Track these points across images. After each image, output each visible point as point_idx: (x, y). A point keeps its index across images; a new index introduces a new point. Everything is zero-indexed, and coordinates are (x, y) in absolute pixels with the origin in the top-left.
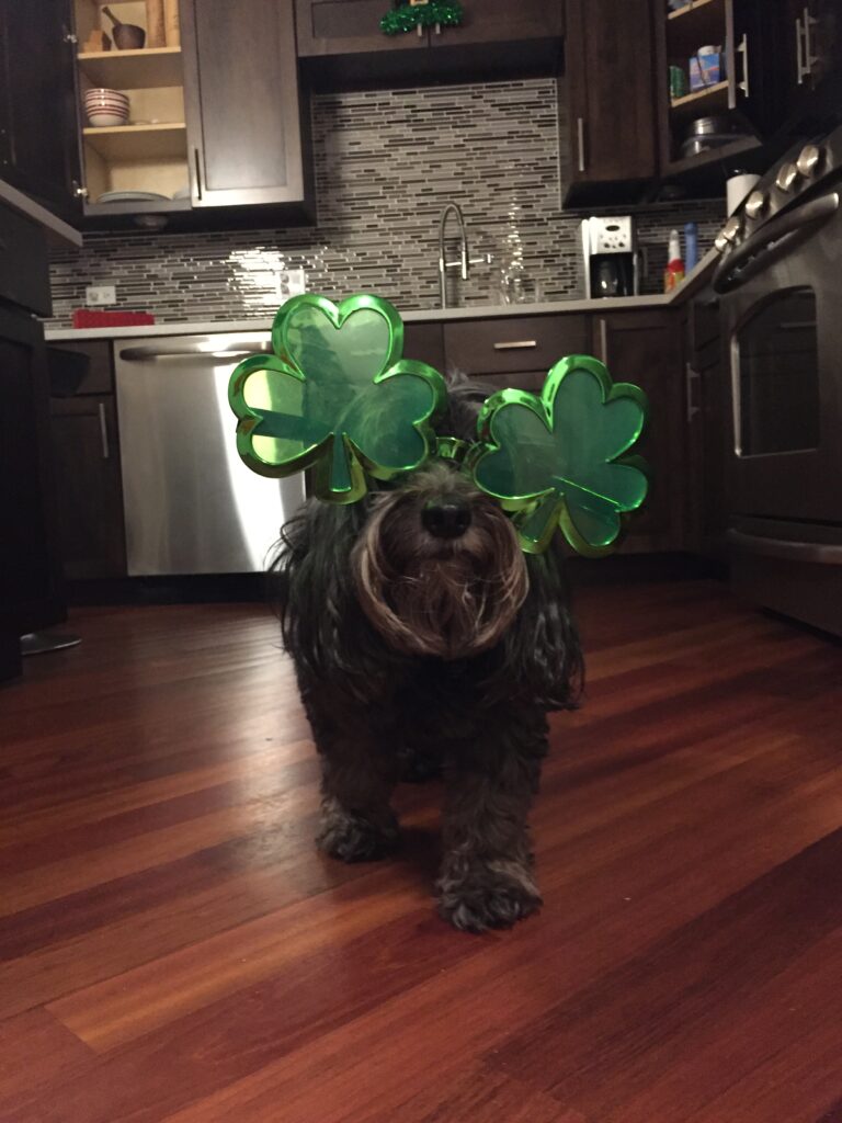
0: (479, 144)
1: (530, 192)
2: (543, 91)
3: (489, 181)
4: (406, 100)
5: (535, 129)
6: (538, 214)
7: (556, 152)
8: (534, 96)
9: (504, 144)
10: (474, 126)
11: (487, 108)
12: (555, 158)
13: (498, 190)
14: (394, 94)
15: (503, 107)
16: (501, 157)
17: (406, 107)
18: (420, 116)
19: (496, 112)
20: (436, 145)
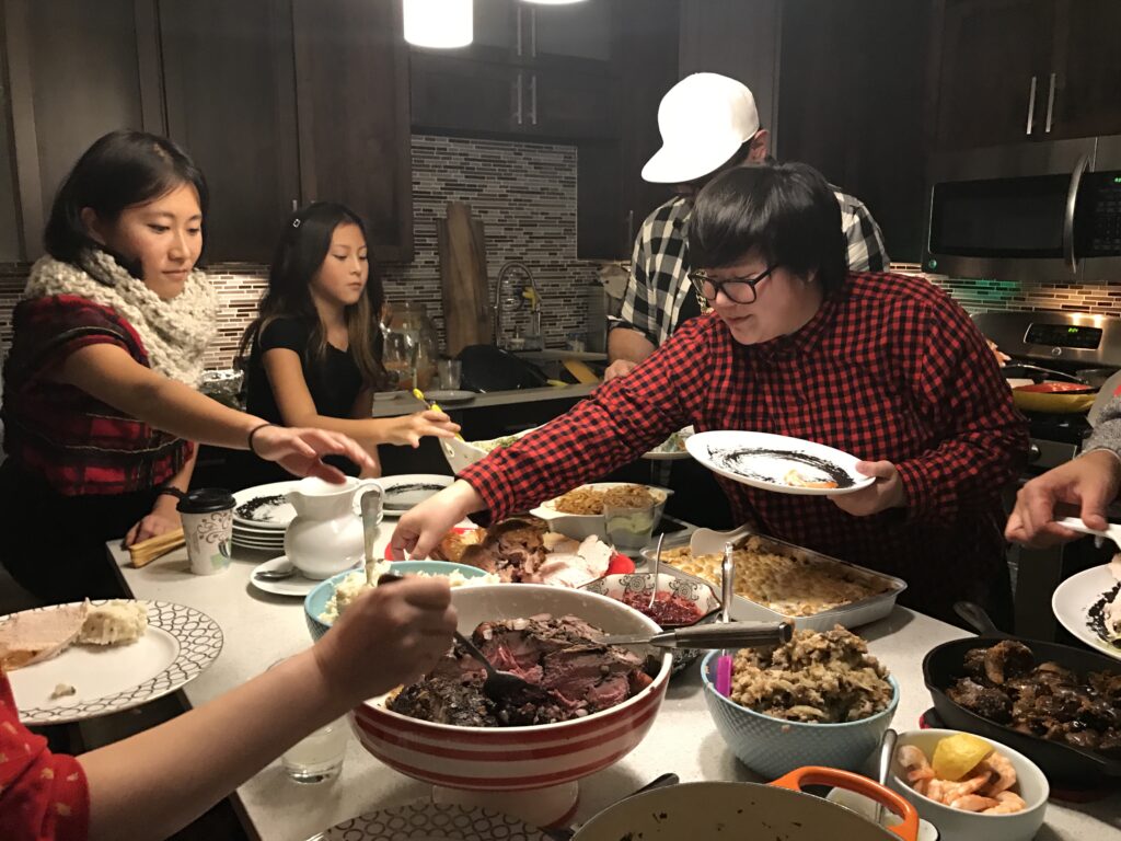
0: (519, 196)
1: (555, 242)
2: (568, 157)
3: (525, 229)
4: (459, 148)
5: (560, 188)
6: (561, 261)
7: (575, 210)
8: (560, 159)
9: (536, 199)
10: (515, 179)
11: (525, 165)
12: (573, 215)
13: (532, 238)
14: (450, 141)
15: (537, 165)
16: (535, 209)
17: (461, 154)
18: (471, 164)
19: (531, 170)
20: (484, 192)
